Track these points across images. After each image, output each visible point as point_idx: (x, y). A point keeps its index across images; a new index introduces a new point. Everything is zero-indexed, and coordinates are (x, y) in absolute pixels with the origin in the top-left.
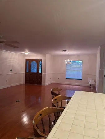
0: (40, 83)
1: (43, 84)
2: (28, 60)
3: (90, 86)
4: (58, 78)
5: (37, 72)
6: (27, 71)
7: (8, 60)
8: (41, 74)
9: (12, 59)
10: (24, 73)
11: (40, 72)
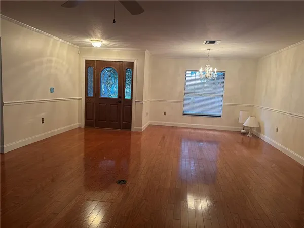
0: (129, 127)
1: (134, 127)
2: (94, 65)
3: (243, 131)
4: (165, 114)
5: (119, 97)
6: (91, 95)
7: (45, 59)
8: (130, 101)
9: (54, 59)
10: (80, 99)
11: (128, 97)
